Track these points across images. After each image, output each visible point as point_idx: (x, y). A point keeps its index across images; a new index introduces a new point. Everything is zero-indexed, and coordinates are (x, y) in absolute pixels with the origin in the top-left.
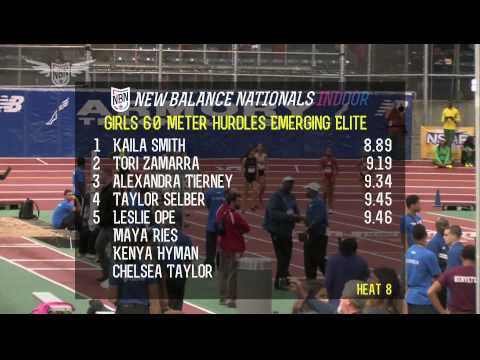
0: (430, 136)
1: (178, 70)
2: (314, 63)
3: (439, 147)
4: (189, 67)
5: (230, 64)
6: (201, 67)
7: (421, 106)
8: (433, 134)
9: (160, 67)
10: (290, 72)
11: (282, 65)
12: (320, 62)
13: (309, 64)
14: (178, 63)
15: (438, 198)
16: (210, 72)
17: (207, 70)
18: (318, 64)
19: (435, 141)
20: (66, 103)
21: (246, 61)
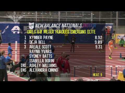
0: (118, 37)
1: (42, 17)
2: (83, 15)
3: (121, 40)
4: (45, 16)
5: (58, 15)
6: (49, 16)
7: (116, 28)
8: (119, 36)
9: (36, 16)
10: (76, 17)
11: (74, 15)
12: (85, 14)
13: (82, 15)
14: (42, 15)
15: (121, 55)
16: (52, 18)
17: (51, 17)
18: (84, 15)
19: (120, 38)
20: (8, 27)
21: (62, 14)
